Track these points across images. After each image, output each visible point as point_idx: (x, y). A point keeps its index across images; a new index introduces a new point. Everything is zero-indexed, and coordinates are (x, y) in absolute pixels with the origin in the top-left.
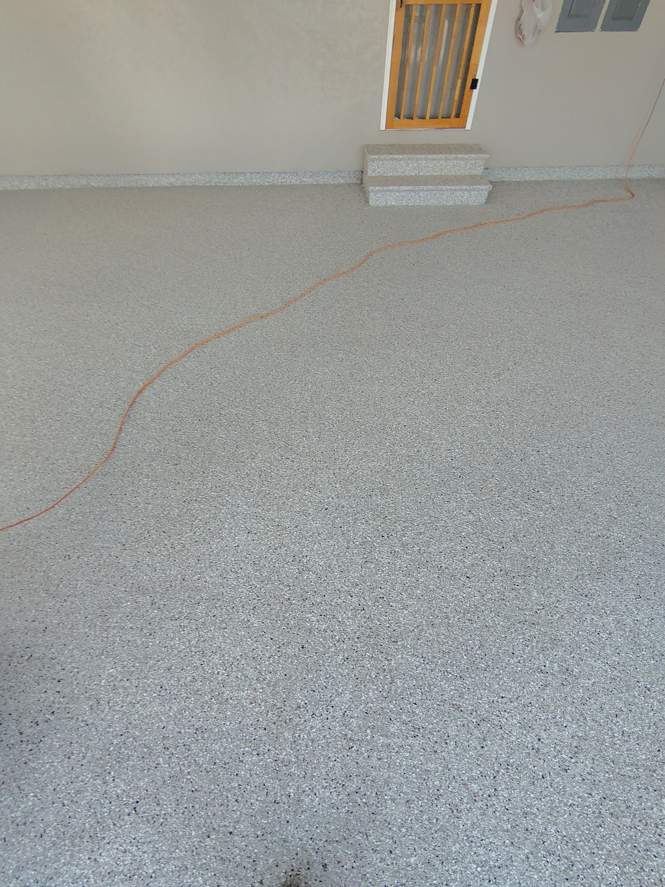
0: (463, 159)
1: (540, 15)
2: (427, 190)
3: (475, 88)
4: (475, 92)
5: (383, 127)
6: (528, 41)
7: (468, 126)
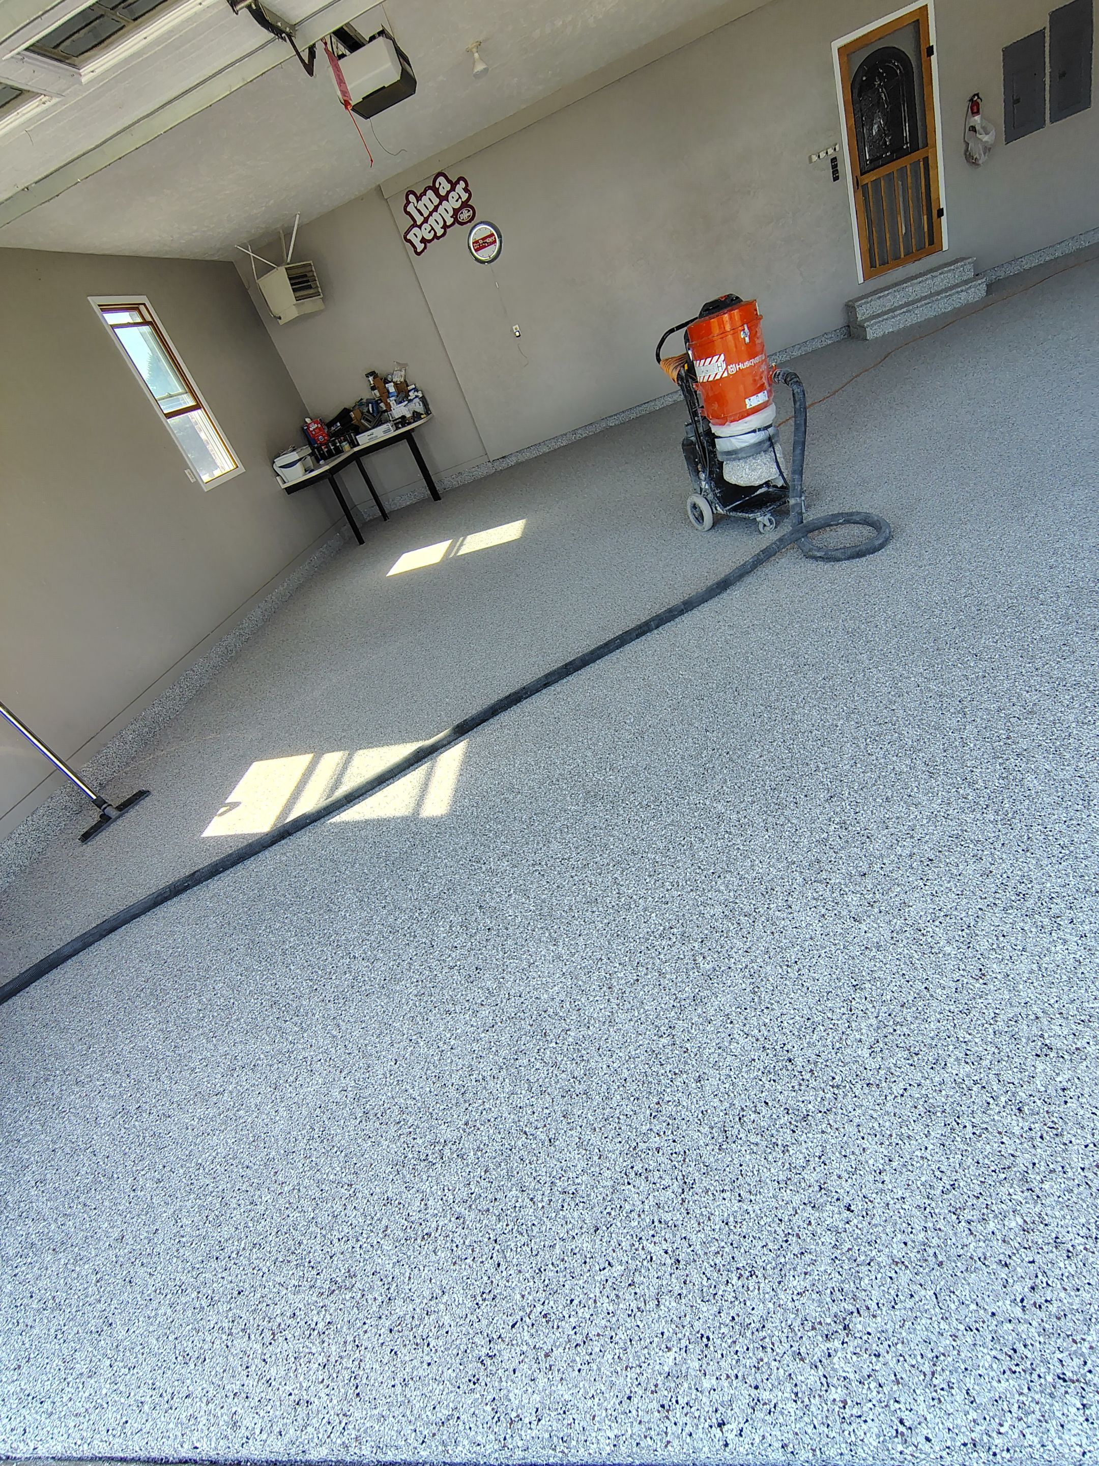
0: (949, 271)
1: (986, 138)
2: (922, 306)
3: (943, 215)
4: (944, 219)
5: (861, 280)
6: (982, 159)
7: (945, 247)
